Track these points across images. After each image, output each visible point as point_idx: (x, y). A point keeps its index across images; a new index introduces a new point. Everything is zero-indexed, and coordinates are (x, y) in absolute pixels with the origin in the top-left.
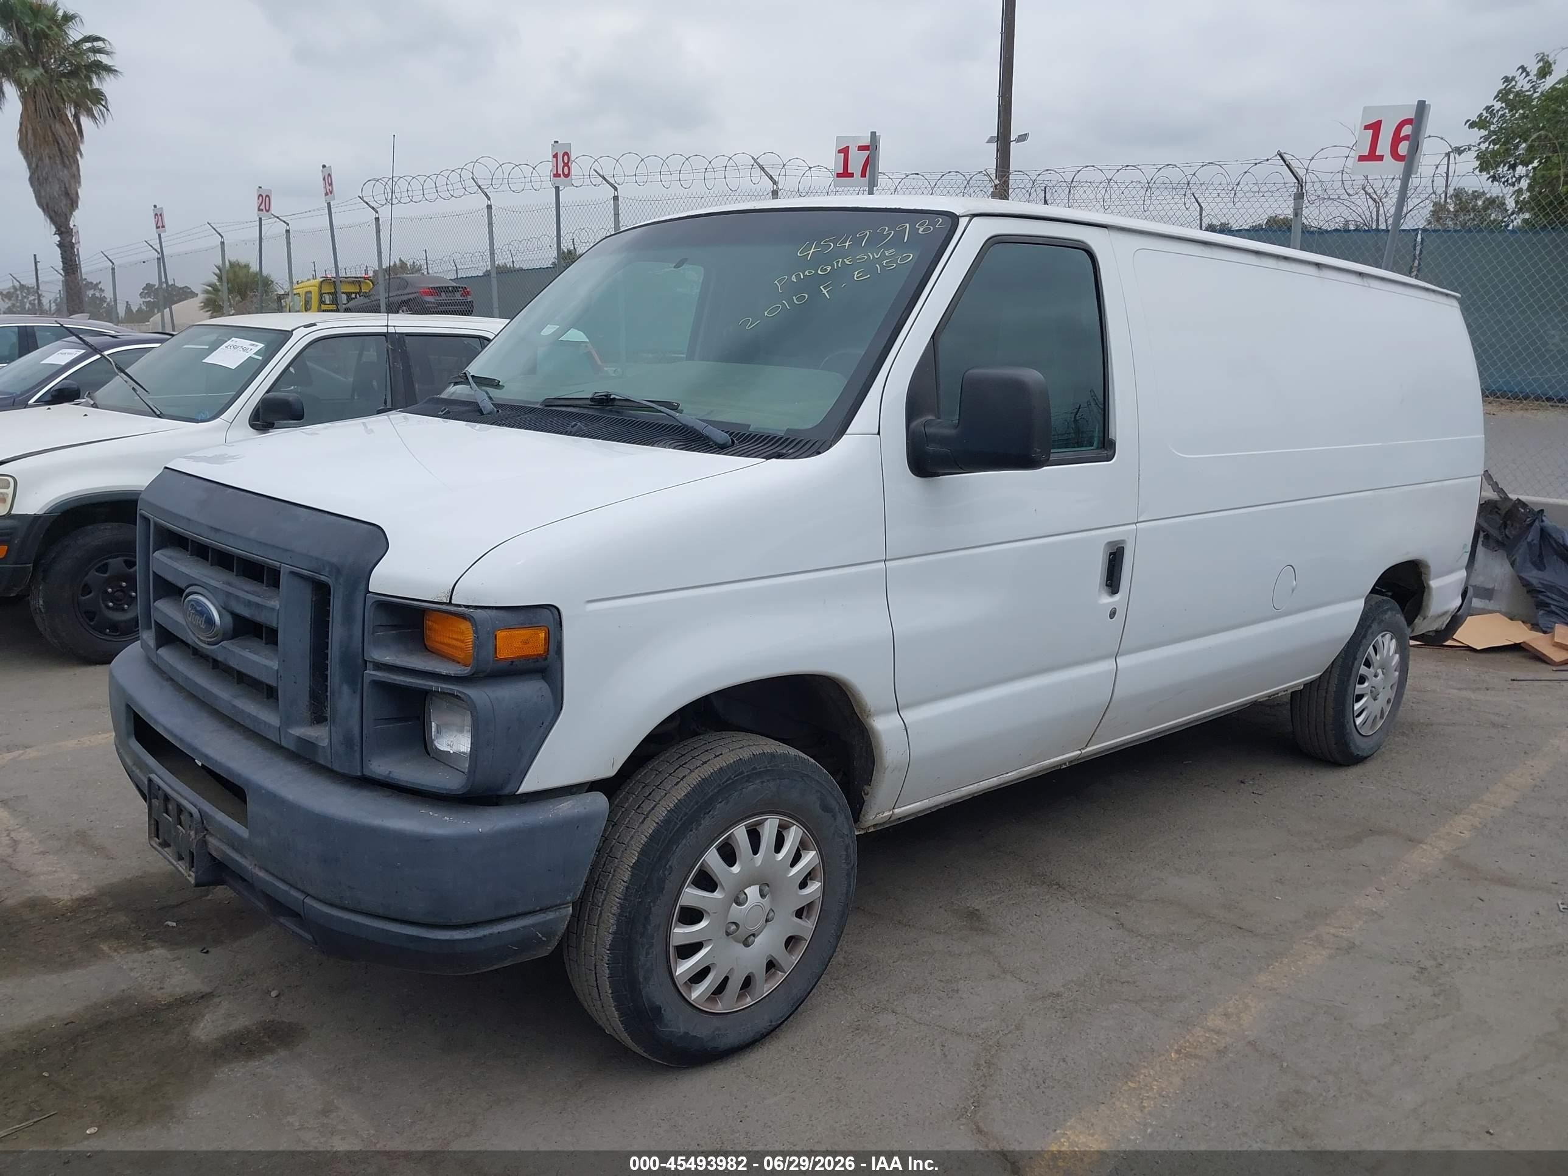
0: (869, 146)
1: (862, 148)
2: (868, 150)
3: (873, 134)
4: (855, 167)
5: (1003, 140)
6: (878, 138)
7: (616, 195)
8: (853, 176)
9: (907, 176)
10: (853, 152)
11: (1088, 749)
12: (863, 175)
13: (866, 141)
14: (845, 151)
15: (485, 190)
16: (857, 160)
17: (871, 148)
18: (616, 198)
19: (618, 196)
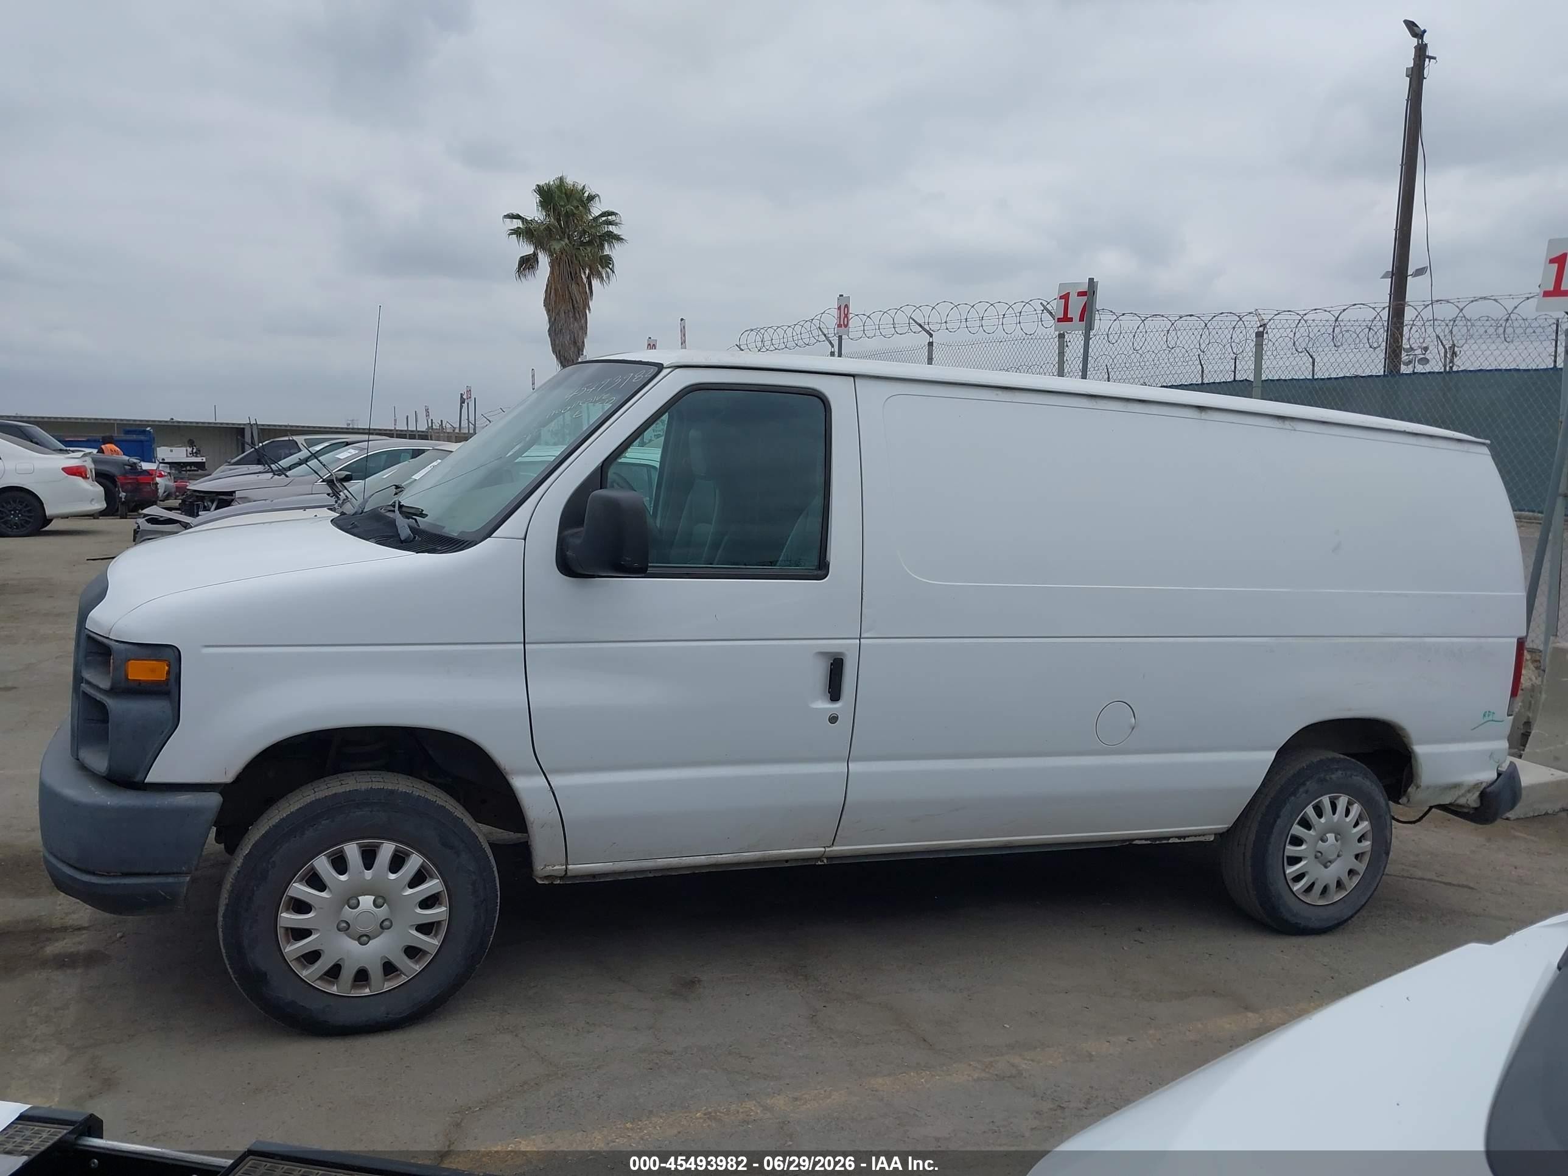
0: (1086, 292)
1: (1081, 294)
2: (1086, 295)
3: (1091, 280)
4: (1074, 312)
5: (1399, 275)
6: (1095, 284)
7: (931, 341)
8: (1072, 321)
9: (1181, 318)
10: (1073, 298)
11: (834, 848)
12: (1081, 319)
13: (1085, 288)
14: (1066, 297)
15: (830, 339)
16: (1076, 305)
17: (1090, 292)
18: (931, 344)
19: (932, 342)
